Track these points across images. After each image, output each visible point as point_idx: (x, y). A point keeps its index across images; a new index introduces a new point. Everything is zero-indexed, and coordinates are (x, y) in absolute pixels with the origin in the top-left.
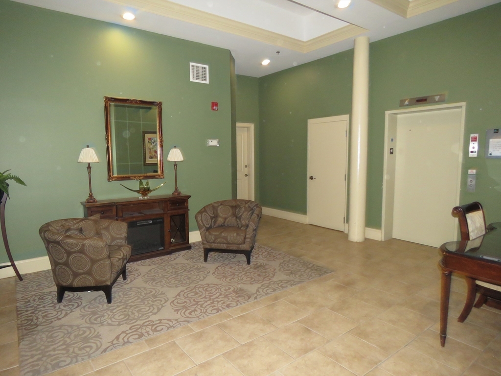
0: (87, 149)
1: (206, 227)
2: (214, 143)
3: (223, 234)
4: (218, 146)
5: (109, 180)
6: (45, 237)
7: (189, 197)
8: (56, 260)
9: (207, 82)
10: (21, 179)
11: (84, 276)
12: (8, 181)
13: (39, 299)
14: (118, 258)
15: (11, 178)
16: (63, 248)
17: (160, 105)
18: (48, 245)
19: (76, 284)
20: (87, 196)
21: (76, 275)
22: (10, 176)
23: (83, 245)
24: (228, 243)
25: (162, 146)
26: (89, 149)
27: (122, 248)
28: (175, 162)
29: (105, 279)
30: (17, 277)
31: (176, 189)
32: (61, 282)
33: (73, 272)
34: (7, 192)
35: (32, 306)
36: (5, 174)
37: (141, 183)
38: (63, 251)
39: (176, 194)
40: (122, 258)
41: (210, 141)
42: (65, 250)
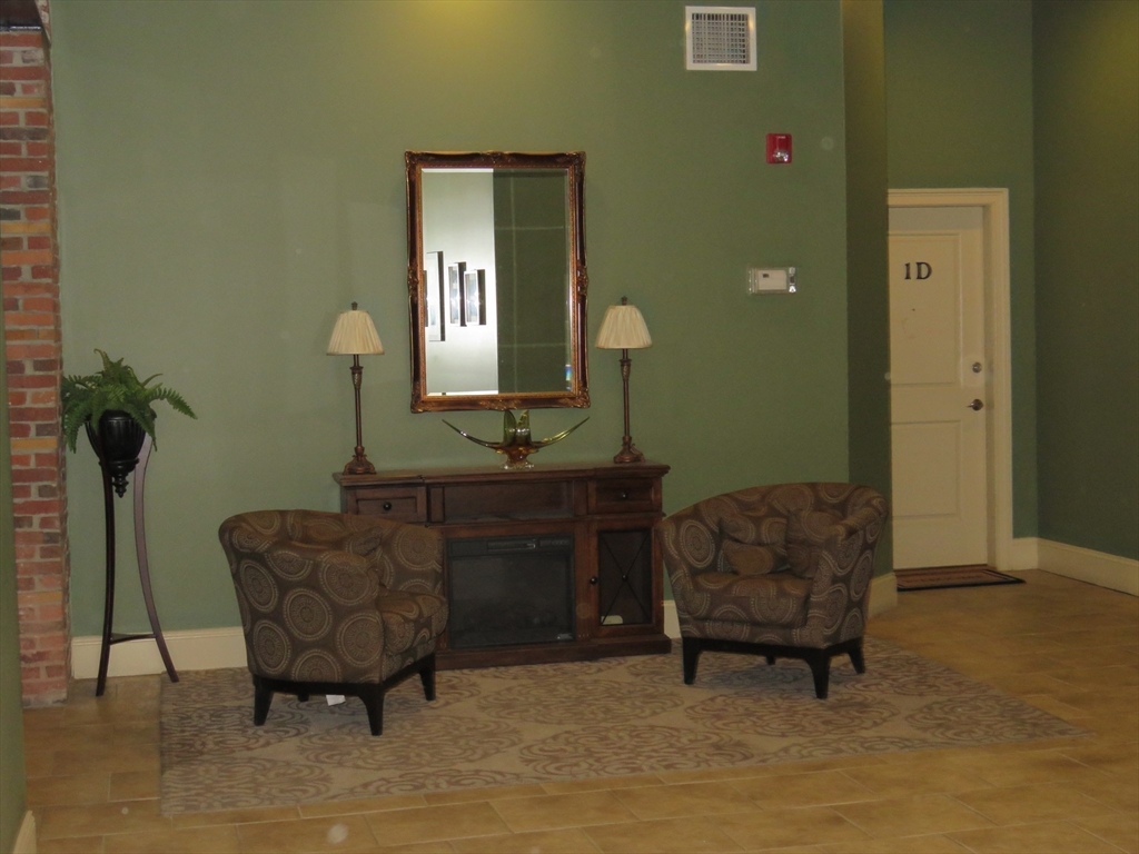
0: (352, 313)
1: (691, 567)
2: (775, 280)
3: (737, 590)
4: (792, 289)
5: (413, 408)
6: (231, 544)
7: (664, 470)
8: (256, 605)
9: (752, 66)
10: (186, 399)
11: (315, 652)
12: (155, 405)
13: (212, 715)
14: (403, 617)
15: (161, 397)
16: (271, 571)
17: (576, 161)
18: (239, 563)
19: (299, 672)
20: (349, 457)
21: (298, 647)
22: (160, 391)
23: (316, 566)
24: (754, 623)
25: (582, 299)
26: (356, 313)
27: (420, 599)
28: (625, 351)
29: (366, 664)
30: (167, 676)
31: (627, 443)
32: (264, 667)
33: (292, 638)
34: (152, 433)
35: (195, 726)
36: (149, 387)
37: (510, 421)
38: (271, 580)
39: (627, 458)
40: (415, 621)
41: (761, 273)
42: (275, 577)
